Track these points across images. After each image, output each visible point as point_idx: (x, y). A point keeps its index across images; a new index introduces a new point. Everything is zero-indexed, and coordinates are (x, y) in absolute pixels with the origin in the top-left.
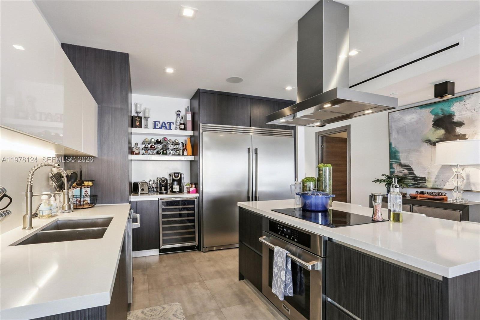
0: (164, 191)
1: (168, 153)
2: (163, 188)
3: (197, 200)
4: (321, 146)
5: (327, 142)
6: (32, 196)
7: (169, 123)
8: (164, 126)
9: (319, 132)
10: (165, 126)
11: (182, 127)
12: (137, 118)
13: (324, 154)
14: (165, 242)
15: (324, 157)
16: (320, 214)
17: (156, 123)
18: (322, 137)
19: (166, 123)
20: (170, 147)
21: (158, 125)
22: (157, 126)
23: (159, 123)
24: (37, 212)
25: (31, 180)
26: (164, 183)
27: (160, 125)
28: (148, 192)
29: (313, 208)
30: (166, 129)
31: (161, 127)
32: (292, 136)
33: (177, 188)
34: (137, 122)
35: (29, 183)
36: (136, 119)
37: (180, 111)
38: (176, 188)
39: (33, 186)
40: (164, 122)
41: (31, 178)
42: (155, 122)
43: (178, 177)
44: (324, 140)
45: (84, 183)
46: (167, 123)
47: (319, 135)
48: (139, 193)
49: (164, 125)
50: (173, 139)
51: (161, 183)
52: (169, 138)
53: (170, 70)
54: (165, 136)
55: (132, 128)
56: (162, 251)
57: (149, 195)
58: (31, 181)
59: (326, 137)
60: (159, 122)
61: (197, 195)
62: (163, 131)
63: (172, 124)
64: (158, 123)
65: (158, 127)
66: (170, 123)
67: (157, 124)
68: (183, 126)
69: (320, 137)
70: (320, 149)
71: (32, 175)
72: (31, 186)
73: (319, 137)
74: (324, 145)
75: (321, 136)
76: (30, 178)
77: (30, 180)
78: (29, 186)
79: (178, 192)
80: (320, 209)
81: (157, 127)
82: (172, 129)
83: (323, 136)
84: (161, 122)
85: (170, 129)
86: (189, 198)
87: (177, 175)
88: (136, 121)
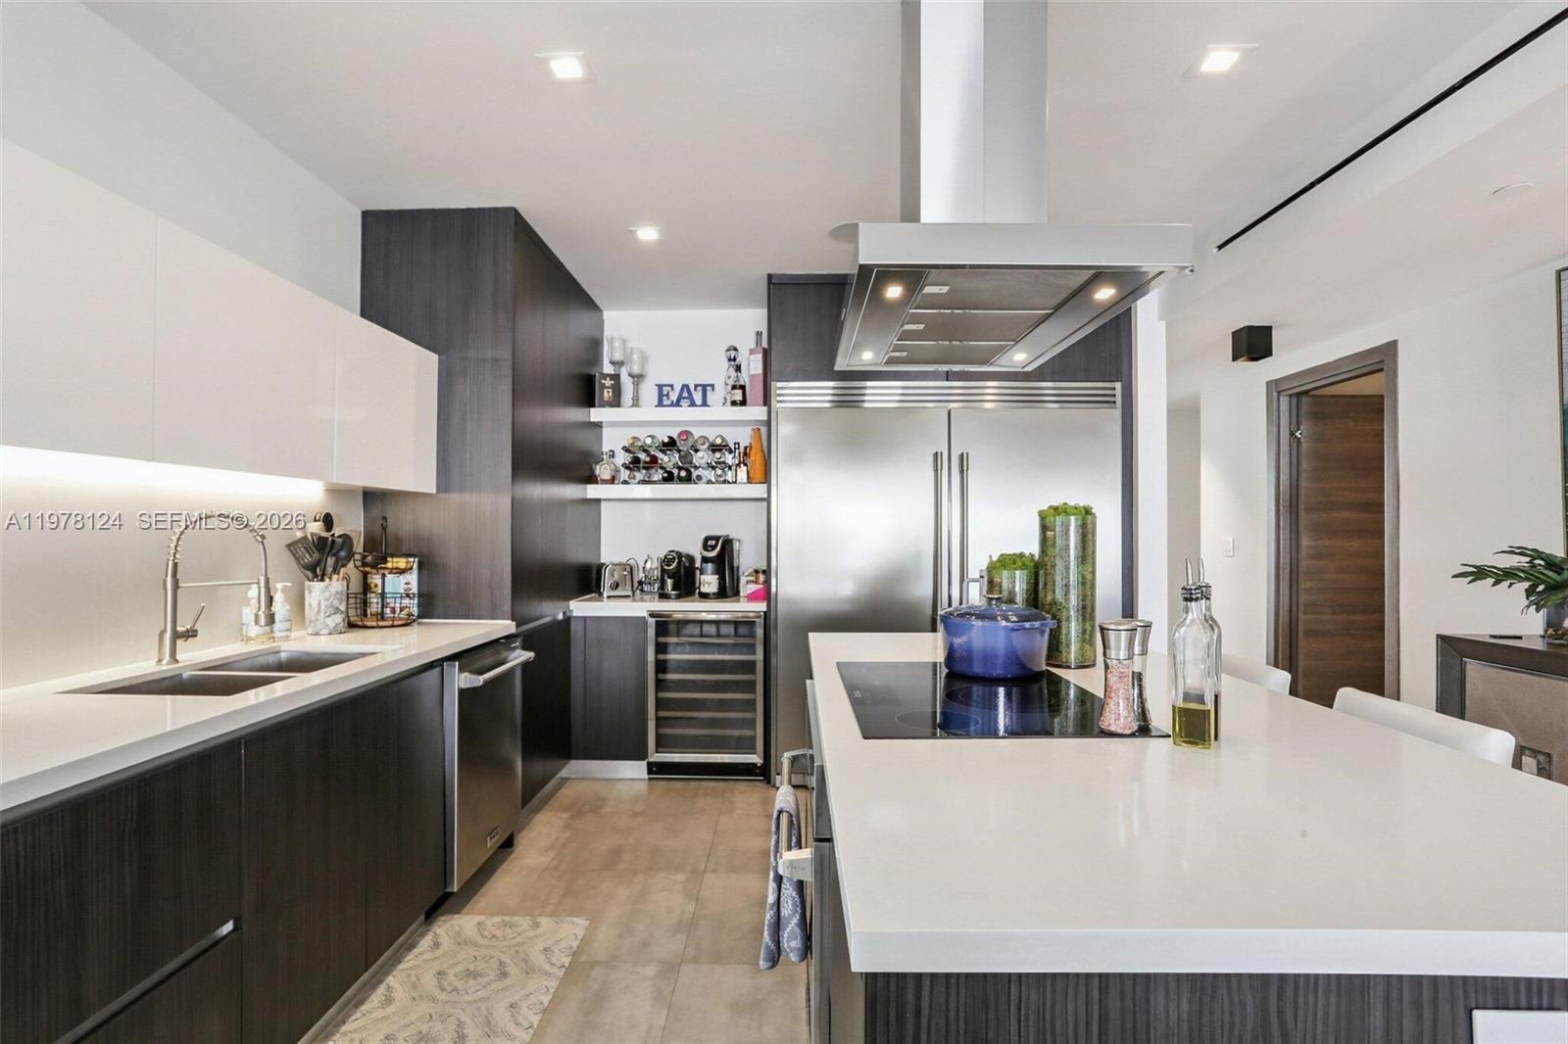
0: (673, 589)
1: (694, 476)
2: (669, 582)
3: (763, 622)
4: (1292, 434)
5: (1317, 416)
6: (176, 586)
7: (700, 388)
8: (685, 398)
9: (1277, 382)
10: (690, 397)
11: (738, 395)
12: (605, 379)
13: (1304, 465)
14: (662, 744)
15: (1303, 476)
16: (1001, 691)
17: (665, 388)
18: (1294, 400)
19: (692, 388)
20: (702, 457)
21: (668, 395)
22: (665, 398)
23: (673, 389)
24: (196, 627)
25: (176, 549)
26: (671, 567)
27: (674, 397)
28: (630, 593)
29: (977, 669)
30: (693, 404)
31: (679, 400)
32: (1115, 402)
33: (710, 584)
34: (605, 391)
35: (172, 558)
36: (603, 381)
37: (736, 349)
38: (709, 582)
39: (179, 565)
40: (685, 387)
41: (176, 547)
42: (660, 387)
43: (714, 548)
44: (1304, 408)
45: (386, 562)
46: (696, 386)
47: (1279, 393)
48: (605, 595)
49: (685, 394)
50: (713, 434)
51: (666, 567)
52: (697, 432)
53: (648, 234)
54: (686, 426)
55: (592, 409)
56: (656, 769)
57: (634, 601)
58: (175, 553)
59: (1313, 396)
60: (672, 386)
61: (762, 607)
62: (685, 413)
63: (708, 388)
64: (669, 388)
65: (669, 403)
66: (704, 387)
67: (665, 392)
68: (740, 391)
69: (1284, 401)
70: (1285, 447)
71: (178, 540)
72: (175, 565)
73: (1281, 398)
74: (1302, 428)
75: (1290, 396)
76: (173, 546)
77: (173, 551)
78: (171, 563)
79: (714, 594)
80: (999, 672)
81: (666, 402)
82: (708, 404)
83: (1299, 395)
84: (678, 389)
85: (705, 404)
86: (740, 615)
87: (714, 542)
88: (603, 386)
